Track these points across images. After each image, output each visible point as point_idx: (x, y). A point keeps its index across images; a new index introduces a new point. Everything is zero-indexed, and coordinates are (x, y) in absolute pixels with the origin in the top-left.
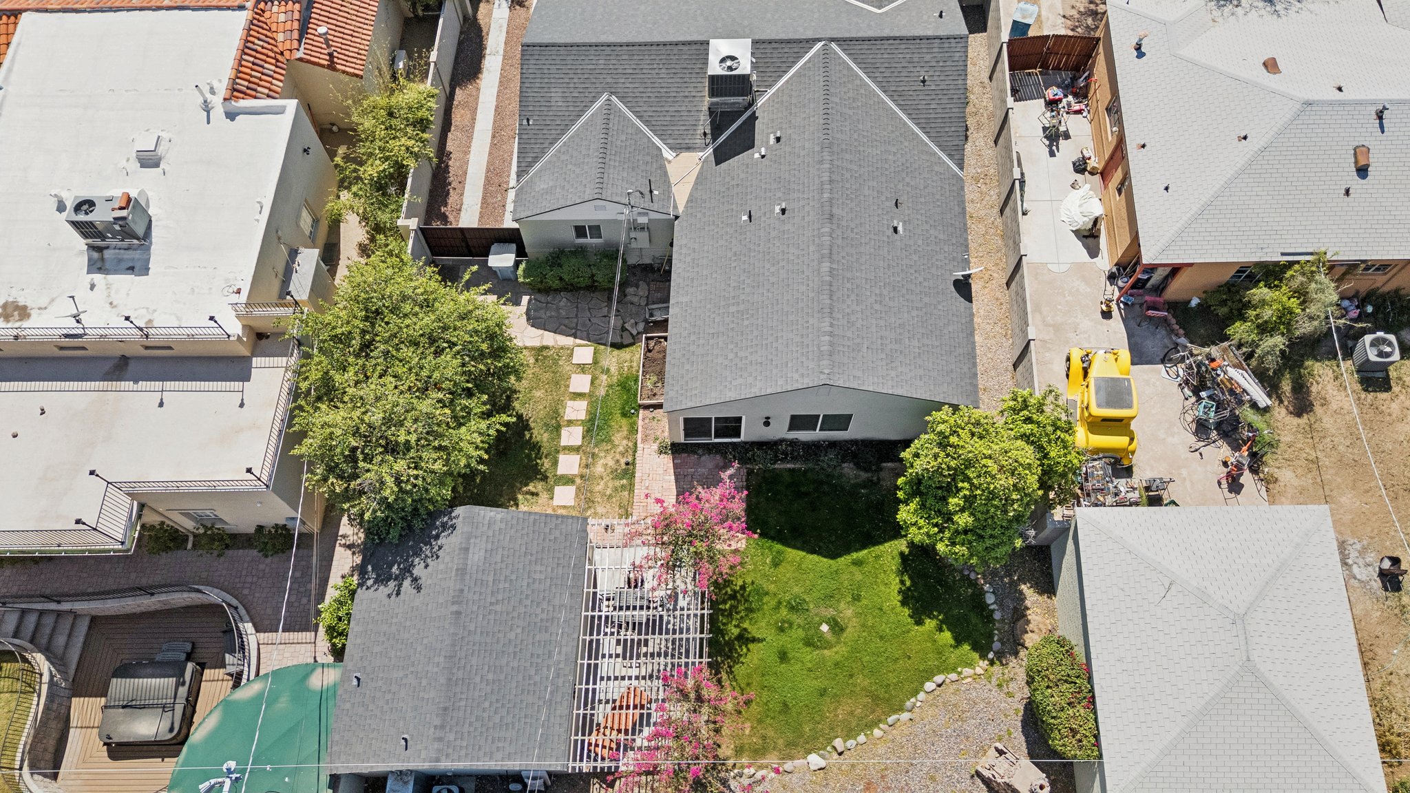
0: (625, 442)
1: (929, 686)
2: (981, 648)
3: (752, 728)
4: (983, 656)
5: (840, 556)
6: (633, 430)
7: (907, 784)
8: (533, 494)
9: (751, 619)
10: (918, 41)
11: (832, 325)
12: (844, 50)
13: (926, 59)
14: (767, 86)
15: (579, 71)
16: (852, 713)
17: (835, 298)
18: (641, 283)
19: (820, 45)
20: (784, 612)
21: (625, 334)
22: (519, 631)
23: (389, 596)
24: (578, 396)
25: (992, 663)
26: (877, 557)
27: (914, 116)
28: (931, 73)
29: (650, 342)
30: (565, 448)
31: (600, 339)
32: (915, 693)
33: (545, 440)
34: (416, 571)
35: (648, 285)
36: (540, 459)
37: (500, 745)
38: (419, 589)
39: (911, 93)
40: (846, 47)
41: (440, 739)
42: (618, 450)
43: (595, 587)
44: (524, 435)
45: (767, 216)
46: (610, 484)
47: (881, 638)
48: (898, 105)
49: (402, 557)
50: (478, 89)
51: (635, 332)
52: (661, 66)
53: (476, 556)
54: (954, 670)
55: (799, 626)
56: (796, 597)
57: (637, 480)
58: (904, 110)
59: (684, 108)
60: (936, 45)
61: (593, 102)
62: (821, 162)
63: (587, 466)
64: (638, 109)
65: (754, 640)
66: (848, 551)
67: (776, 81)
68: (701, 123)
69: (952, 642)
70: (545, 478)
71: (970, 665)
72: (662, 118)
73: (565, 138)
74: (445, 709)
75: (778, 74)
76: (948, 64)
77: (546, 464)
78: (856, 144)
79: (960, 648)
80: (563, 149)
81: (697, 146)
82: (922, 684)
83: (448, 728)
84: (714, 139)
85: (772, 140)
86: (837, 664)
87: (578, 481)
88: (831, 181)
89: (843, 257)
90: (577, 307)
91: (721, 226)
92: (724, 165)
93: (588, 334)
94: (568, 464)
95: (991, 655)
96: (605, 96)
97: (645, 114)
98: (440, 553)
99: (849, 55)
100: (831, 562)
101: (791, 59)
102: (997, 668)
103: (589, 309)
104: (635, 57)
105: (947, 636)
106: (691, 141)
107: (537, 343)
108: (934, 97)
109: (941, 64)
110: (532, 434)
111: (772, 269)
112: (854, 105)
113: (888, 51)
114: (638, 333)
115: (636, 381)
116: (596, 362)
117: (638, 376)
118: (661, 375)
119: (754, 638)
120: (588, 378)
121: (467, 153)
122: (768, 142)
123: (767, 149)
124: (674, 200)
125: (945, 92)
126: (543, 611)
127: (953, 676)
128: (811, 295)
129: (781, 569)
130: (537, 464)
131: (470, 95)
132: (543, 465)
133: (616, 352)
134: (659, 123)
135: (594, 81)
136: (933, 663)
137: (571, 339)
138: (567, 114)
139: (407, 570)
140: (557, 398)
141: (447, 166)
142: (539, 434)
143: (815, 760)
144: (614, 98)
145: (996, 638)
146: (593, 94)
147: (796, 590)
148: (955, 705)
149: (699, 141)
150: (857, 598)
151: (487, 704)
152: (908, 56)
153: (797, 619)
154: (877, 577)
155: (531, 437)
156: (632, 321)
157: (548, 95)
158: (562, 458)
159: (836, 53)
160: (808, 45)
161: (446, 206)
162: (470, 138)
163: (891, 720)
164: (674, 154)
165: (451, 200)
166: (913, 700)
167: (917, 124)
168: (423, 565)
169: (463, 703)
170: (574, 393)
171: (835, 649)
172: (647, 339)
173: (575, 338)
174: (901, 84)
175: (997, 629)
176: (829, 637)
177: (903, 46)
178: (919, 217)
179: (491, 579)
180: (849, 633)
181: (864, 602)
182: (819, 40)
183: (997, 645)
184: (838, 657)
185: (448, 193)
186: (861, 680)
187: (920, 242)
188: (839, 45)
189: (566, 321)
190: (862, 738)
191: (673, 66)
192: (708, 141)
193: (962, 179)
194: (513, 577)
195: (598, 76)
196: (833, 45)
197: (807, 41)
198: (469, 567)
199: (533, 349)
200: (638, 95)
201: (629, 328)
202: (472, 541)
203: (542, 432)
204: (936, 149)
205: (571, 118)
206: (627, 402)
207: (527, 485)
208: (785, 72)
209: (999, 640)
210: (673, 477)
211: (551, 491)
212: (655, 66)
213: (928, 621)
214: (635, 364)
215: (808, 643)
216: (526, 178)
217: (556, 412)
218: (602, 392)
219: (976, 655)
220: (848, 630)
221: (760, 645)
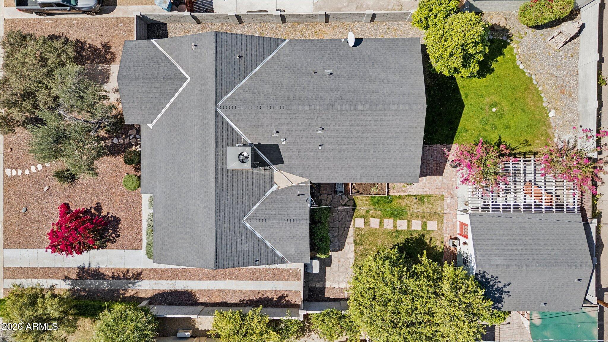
0: (405, 200)
1: (521, 67)
2: (505, 44)
3: (538, 140)
4: (509, 44)
5: (463, 103)
6: (399, 197)
7: (562, 77)
8: (431, 240)
9: (491, 141)
10: (218, 58)
11: (394, 104)
12: (222, 98)
13: (228, 55)
14: (241, 139)
15: (231, 237)
16: (532, 99)
17: (377, 103)
18: (320, 198)
19: (219, 110)
20: (487, 127)
21: (348, 204)
22: (527, 238)
23: (509, 296)
24: (381, 224)
25: (512, 40)
26: (464, 87)
27: (258, 63)
28: (235, 53)
29: (353, 192)
30: (408, 227)
31: (350, 215)
32: (524, 73)
33: (404, 237)
34: (500, 285)
35: (321, 194)
36: (413, 238)
37: (577, 241)
38: (509, 284)
39: (246, 64)
40: (220, 97)
41: (581, 266)
42: (409, 203)
43: (478, 208)
44: (401, 246)
45: (322, 137)
46: (427, 205)
47: (500, 86)
48: (252, 70)
49: (492, 293)
50: (198, 291)
51: (347, 199)
52: (229, 194)
53: (498, 260)
54: (514, 56)
55: (494, 120)
56: (481, 122)
57: (425, 194)
58: (255, 68)
59: (251, 181)
60: (220, 49)
61: (247, 228)
62: (297, 110)
63: (417, 216)
64: (251, 205)
65: (500, 140)
66: (461, 100)
67: (238, 134)
68: (259, 172)
69: (502, 56)
70: (423, 235)
71: (512, 49)
72: (256, 192)
73: (266, 241)
74: (568, 265)
75: (234, 133)
76: (230, 43)
77: (416, 235)
78: (282, 93)
79: (505, 53)
80: (272, 241)
81: (271, 173)
82: (520, 70)
83: (575, 263)
84: (267, 165)
85: (277, 135)
86: (511, 105)
87: (425, 220)
88: (309, 105)
89: (353, 99)
90: (333, 228)
91: (321, 159)
92: (285, 159)
93: (348, 221)
94: (416, 225)
95: (508, 41)
96: (245, 222)
97: (254, 201)
98: (495, 276)
99: (224, 96)
100: (466, 106)
101: (226, 126)
102: (513, 38)
103: (334, 222)
104: (224, 208)
105: (500, 58)
106: (268, 176)
107: (352, 246)
108: (248, 52)
109: (230, 47)
110: (400, 243)
111: (354, 133)
112: (257, 93)
113: (223, 74)
114: (348, 198)
115: (373, 197)
116: (363, 217)
117: (371, 197)
118: (372, 185)
119: (499, 140)
120: (372, 220)
121: (240, 291)
122: (276, 137)
123: (281, 138)
124: (301, 183)
125: (246, 46)
126: (516, 229)
127: (517, 57)
128: (375, 114)
129: (468, 128)
130: (416, 239)
131: (203, 294)
132: (416, 237)
133: (358, 207)
134: (259, 193)
135: (236, 229)
136: (511, 65)
137: (350, 229)
138: (253, 241)
139: (499, 290)
140: (382, 233)
141: (249, 300)
142: (401, 239)
143: (552, 114)
144: (245, 218)
145: (501, 38)
146: (243, 228)
147: (477, 121)
148: (530, 57)
149: (268, 173)
150: (482, 96)
151: (562, 249)
152: (226, 64)
153: (491, 121)
154: (473, 88)
155: (402, 243)
156: (341, 201)
157: (243, 252)
158: (413, 228)
159: (225, 102)
160: (219, 117)
161: (273, 298)
162: (230, 291)
163: (535, 83)
164: (275, 185)
165: (270, 296)
166: (527, 74)
167: (262, 61)
168: (499, 284)
169: (564, 258)
170: (380, 225)
171: (504, 106)
172: (352, 193)
173: (349, 227)
174: (241, 68)
175: (497, 37)
176: (498, 108)
177: (220, 66)
178: (319, 62)
179: (508, 253)
180: (497, 99)
181: (484, 93)
182: (216, 111)
183: (504, 38)
184: (508, 104)
185: (266, 298)
186: (518, 95)
187: (334, 62)
188: (219, 100)
189: (341, 232)
190: (542, 95)
191: (229, 188)
192: (268, 168)
193: (290, 40)
194: (504, 243)
195: (233, 227)
196: (219, 103)
197: (217, 117)
198: (504, 263)
199: (355, 247)
200: (244, 205)
201: (344, 202)
202: (492, 263)
203: (399, 239)
204: (275, 52)
205: (255, 239)
206: (384, 201)
207: (426, 243)
208: (233, 129)
209: (502, 36)
210: (424, 178)
211: (429, 232)
212: (229, 197)
213: (492, 67)
214: (365, 198)
215: (501, 117)
216: (286, 259)
217: (389, 233)
218: (379, 213)
219: (508, 46)
220: (496, 100)
221: (502, 137)
